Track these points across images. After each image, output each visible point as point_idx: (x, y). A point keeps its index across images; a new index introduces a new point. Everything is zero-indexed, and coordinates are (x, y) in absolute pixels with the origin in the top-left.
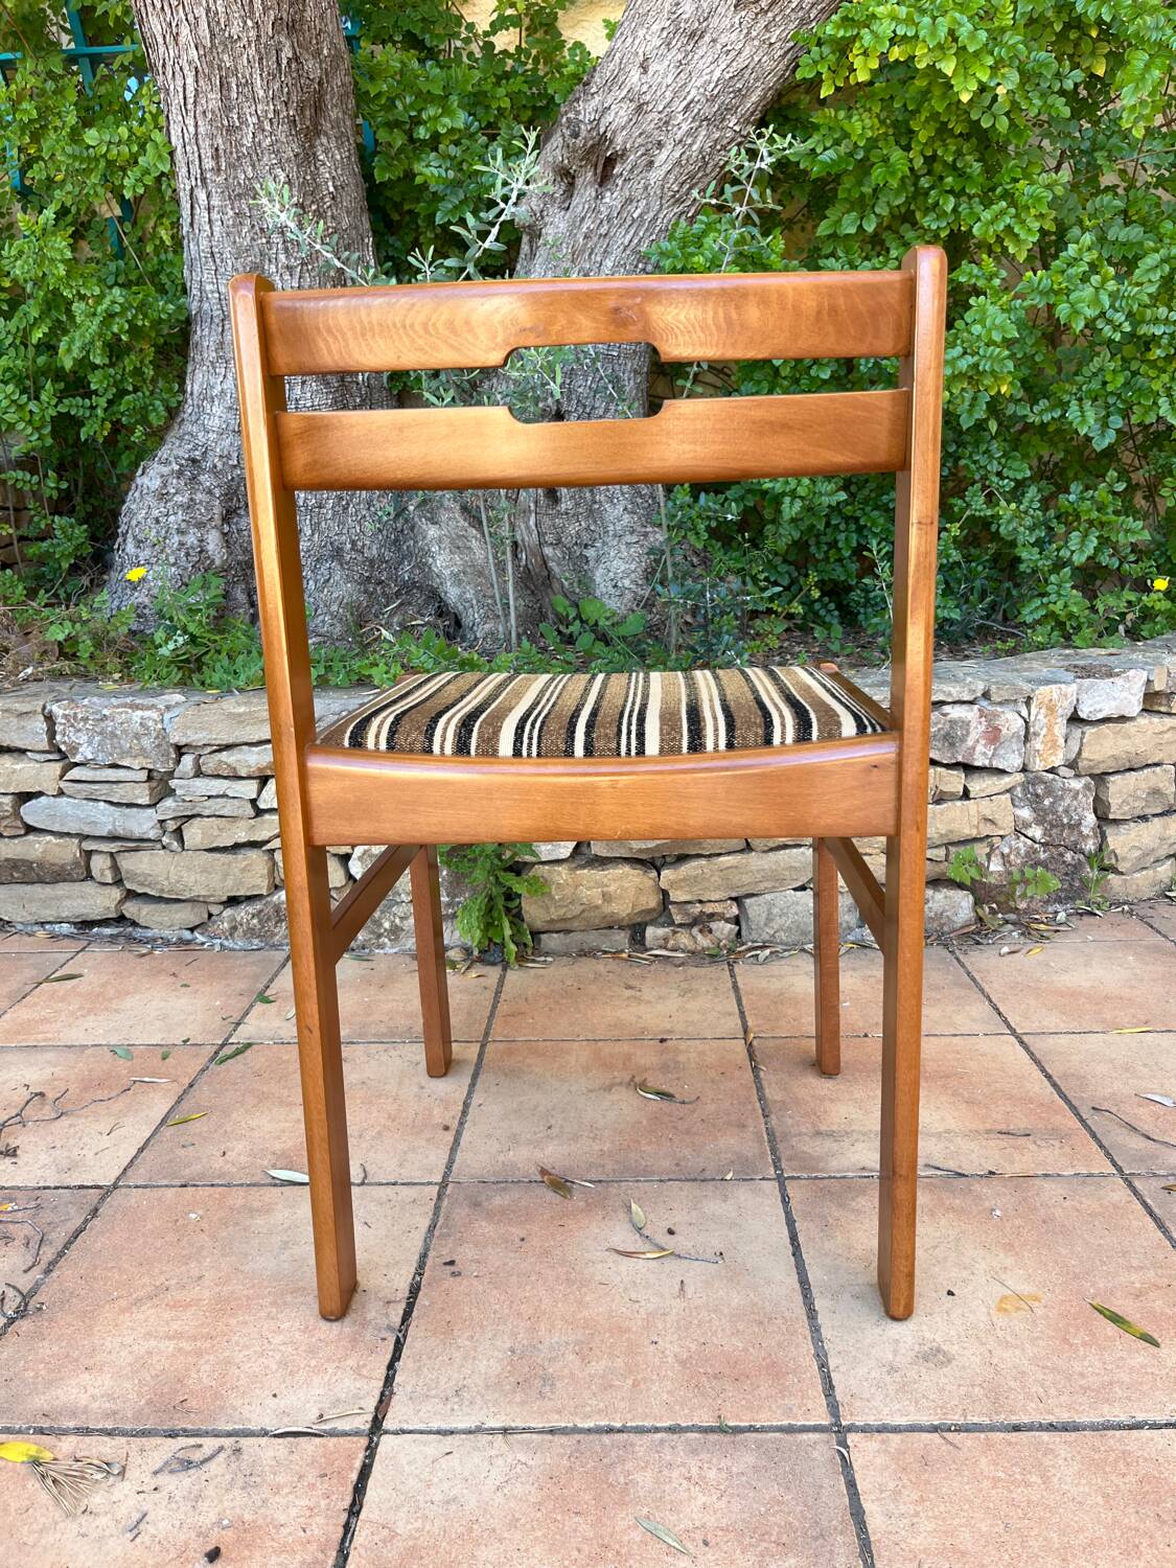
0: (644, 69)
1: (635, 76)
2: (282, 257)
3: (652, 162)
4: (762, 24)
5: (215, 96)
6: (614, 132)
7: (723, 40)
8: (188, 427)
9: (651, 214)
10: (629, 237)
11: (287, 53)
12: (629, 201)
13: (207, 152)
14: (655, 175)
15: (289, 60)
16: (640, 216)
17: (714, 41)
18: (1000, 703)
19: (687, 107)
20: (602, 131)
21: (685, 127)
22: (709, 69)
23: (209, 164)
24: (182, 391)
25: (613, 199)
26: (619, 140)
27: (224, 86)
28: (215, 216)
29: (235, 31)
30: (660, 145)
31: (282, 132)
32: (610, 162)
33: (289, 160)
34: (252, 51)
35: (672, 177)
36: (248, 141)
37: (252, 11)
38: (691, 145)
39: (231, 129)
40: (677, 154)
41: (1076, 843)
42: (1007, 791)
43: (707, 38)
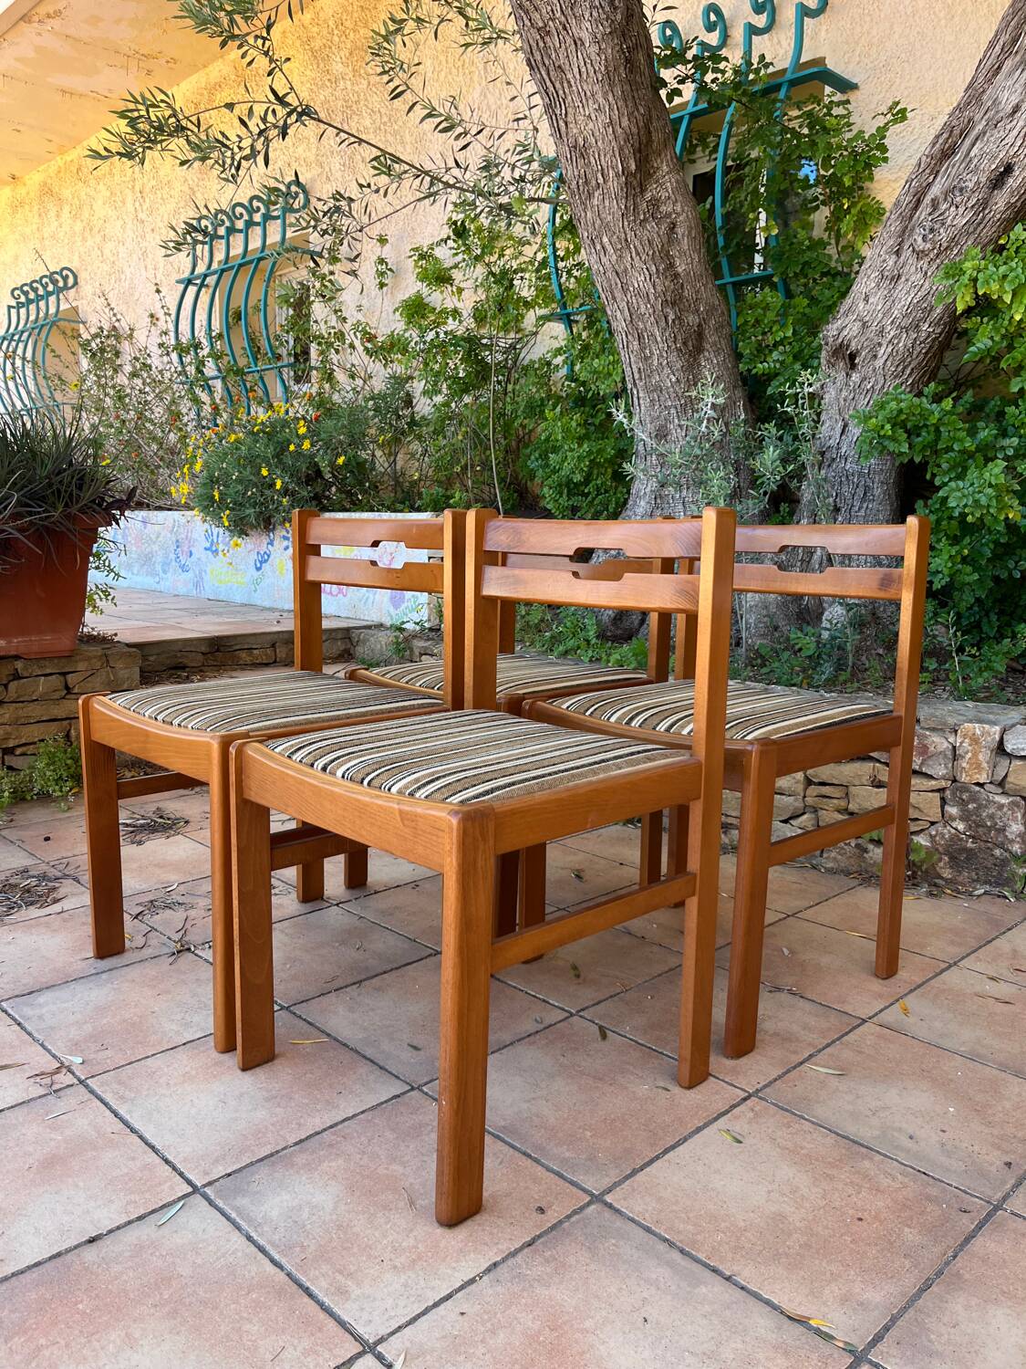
0: (866, 299)
1: (861, 305)
2: (676, 421)
3: (875, 356)
4: (935, 267)
5: (636, 343)
6: (850, 340)
7: (913, 279)
8: (628, 513)
9: (880, 386)
10: (867, 400)
11: (671, 317)
12: (864, 379)
13: (635, 370)
14: (879, 363)
15: (673, 321)
16: (872, 387)
17: (907, 280)
18: (928, 729)
19: (892, 322)
20: (840, 340)
21: (892, 333)
22: (905, 297)
23: (637, 376)
24: (628, 492)
25: (855, 377)
26: (853, 344)
27: (640, 338)
28: (641, 402)
29: (643, 310)
30: (880, 345)
31: (673, 357)
32: (852, 357)
33: (677, 370)
34: (652, 318)
35: (889, 363)
36: (655, 363)
37: (649, 301)
38: (898, 343)
39: (646, 358)
40: (889, 349)
41: (1003, 843)
42: (938, 790)
43: (903, 279)
